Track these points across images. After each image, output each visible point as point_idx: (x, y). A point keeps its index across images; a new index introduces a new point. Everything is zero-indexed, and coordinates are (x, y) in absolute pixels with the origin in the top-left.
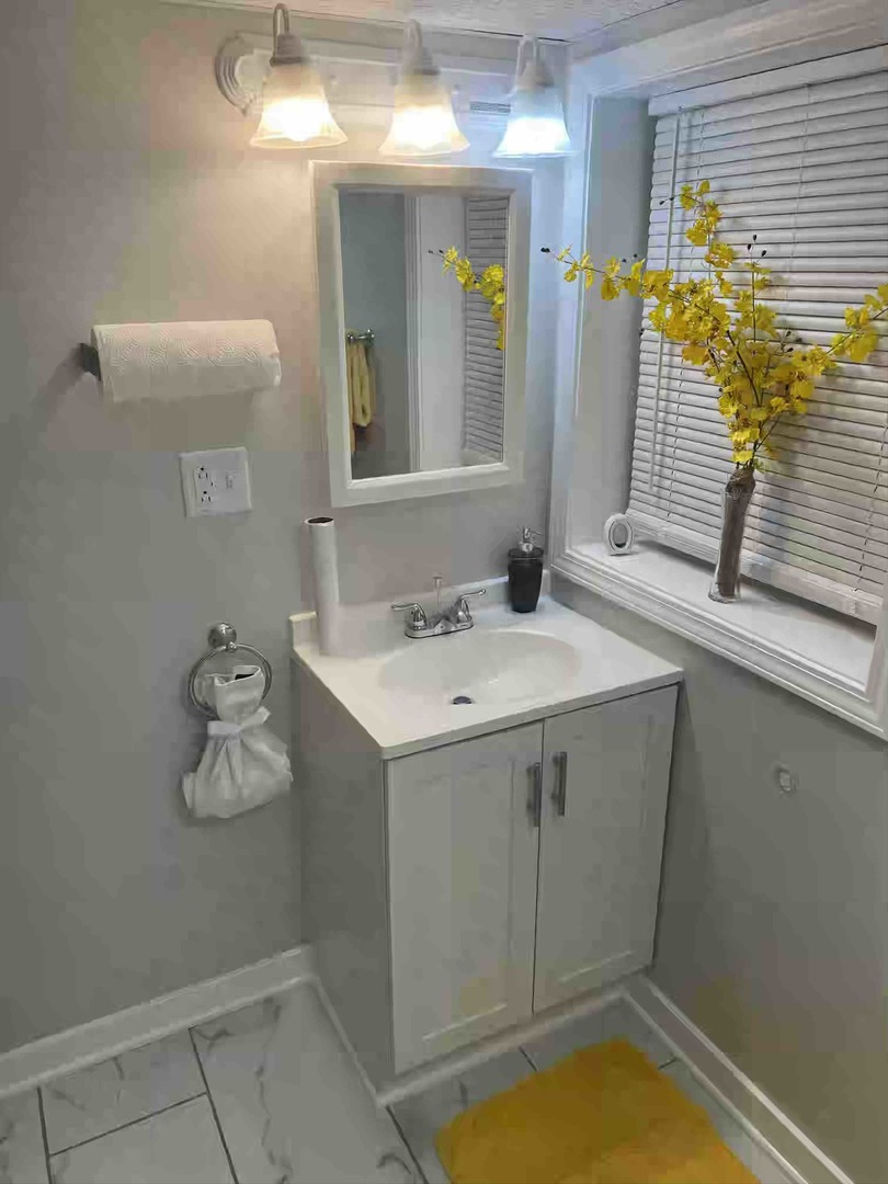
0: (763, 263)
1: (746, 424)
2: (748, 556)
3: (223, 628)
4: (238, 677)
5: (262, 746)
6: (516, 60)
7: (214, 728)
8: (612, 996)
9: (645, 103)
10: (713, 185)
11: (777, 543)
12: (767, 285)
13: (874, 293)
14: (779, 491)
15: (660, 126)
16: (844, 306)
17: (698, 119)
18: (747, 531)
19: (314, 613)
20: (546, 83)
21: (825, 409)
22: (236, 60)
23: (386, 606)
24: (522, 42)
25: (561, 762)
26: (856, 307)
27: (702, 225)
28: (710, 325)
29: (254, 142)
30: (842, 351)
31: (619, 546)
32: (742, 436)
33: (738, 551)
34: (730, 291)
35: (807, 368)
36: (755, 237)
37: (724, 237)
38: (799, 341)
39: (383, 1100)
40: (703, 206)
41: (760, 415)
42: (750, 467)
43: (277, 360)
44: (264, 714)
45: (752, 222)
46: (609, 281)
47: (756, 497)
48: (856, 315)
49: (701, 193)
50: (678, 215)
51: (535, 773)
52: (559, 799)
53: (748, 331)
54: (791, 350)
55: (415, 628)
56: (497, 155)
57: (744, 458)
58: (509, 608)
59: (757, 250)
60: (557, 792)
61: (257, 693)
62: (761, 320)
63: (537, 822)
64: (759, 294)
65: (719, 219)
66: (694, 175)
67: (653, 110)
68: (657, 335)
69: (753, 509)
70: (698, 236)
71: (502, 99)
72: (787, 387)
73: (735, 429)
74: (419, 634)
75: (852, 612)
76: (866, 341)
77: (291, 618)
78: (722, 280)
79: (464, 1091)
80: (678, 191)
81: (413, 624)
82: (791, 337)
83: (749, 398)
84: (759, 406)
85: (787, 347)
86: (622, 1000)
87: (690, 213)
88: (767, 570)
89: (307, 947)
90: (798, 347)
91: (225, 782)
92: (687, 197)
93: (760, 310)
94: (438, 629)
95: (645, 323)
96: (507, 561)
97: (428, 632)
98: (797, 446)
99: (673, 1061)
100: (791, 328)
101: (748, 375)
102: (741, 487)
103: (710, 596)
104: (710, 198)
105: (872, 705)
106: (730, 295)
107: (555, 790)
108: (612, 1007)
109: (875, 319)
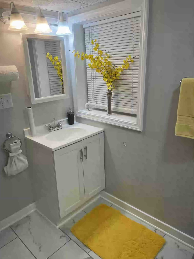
0: (108, 54)
1: (109, 82)
2: (112, 107)
3: (9, 133)
4: (14, 143)
5: (21, 158)
6: (58, 16)
7: (11, 154)
8: (99, 197)
9: (82, 25)
10: (97, 40)
11: (117, 104)
12: (110, 57)
13: (128, 57)
14: (116, 94)
15: (85, 30)
16: (123, 60)
17: (92, 28)
18: (112, 103)
19: (29, 128)
20: (64, 20)
21: (122, 78)
22: (2, 12)
23: (44, 125)
24: (59, 13)
25: (86, 148)
26: (125, 60)
27: (96, 47)
28: (101, 64)
29: (9, 29)
30: (124, 67)
31: (89, 109)
32: (109, 84)
33: (111, 107)
34: (103, 59)
35: (119, 71)
36: (106, 49)
37: (100, 49)
38: (116, 66)
39: (58, 227)
40: (95, 44)
41: (111, 80)
42: (111, 90)
43: (18, 73)
44: (21, 151)
45: (105, 46)
46: (82, 56)
47: (112, 96)
48: (126, 61)
49: (95, 41)
50: (91, 46)
51: (81, 151)
52: (86, 156)
53: (107, 66)
54: (115, 68)
55: (51, 129)
56: (56, 34)
57: (110, 88)
58: (69, 124)
59: (107, 51)
60: (86, 155)
61: (19, 146)
62: (109, 63)
63: (83, 161)
64: (108, 59)
65: (99, 46)
66: (93, 38)
67: (84, 27)
68: (90, 68)
69: (112, 98)
70: (96, 49)
71: (56, 23)
72: (115, 75)
73: (107, 83)
74: (52, 130)
75: (131, 113)
76: (127, 65)
77: (24, 130)
78: (101, 57)
79: (74, 221)
80: (91, 41)
81: (50, 129)
82: (115, 66)
83: (109, 78)
84: (111, 78)
85: (114, 68)
86: (100, 198)
87: (93, 45)
88: (116, 109)
89: (35, 203)
90: (116, 68)
91: (14, 166)
92: (92, 42)
93: (109, 62)
94: (56, 129)
95: (87, 66)
96: (67, 115)
97: (54, 130)
98: (118, 85)
99: (112, 205)
100: (114, 65)
101: (108, 73)
102: (110, 94)
103: (107, 115)
104: (97, 42)
105: (138, 126)
106: (103, 60)
107: (85, 154)
108: (99, 199)
109: (128, 61)
